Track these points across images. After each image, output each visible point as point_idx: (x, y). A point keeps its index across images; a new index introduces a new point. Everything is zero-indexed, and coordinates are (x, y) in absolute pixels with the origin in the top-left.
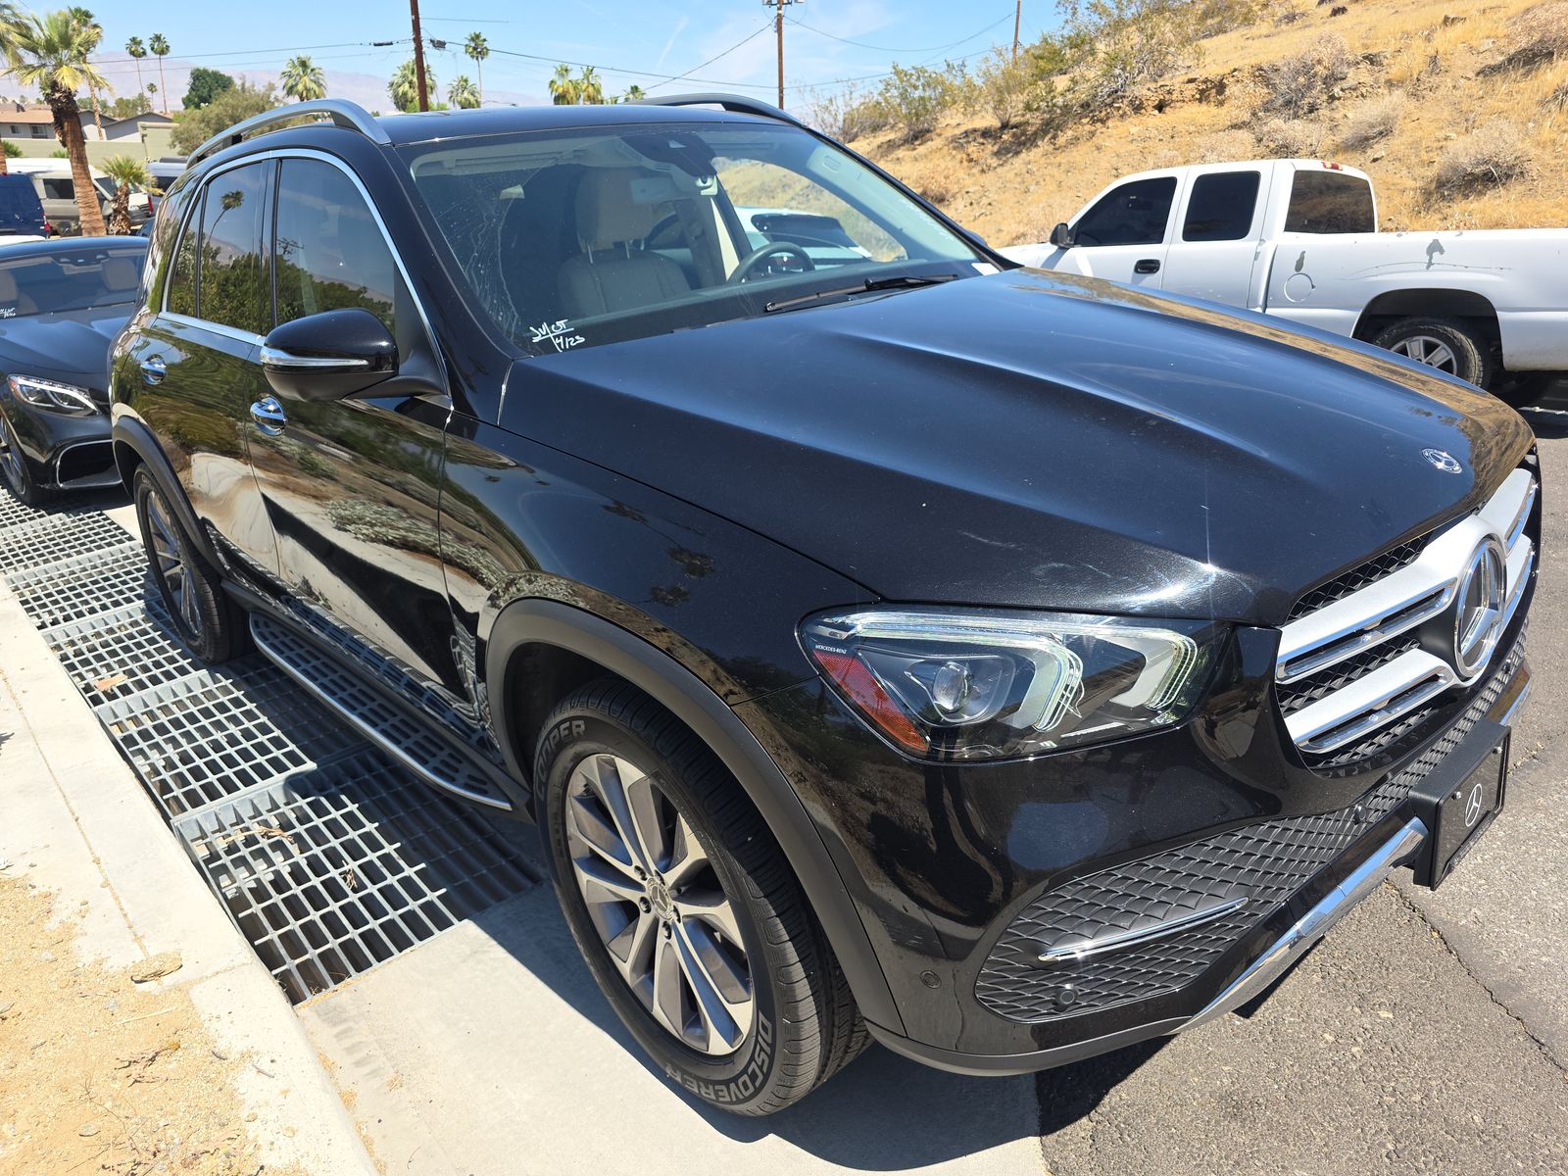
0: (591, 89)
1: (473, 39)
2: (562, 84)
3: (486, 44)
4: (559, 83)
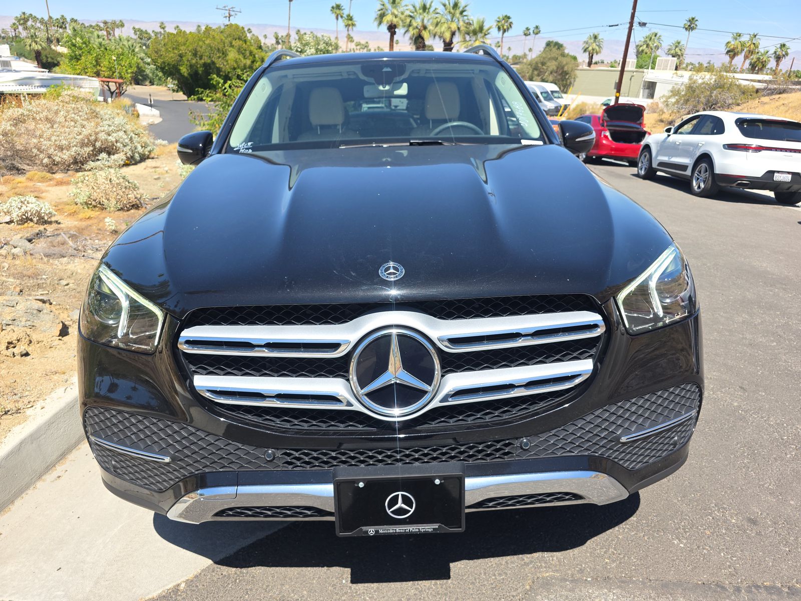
0: (752, 46)
1: (690, 21)
2: (734, 44)
3: (697, 23)
4: (733, 43)
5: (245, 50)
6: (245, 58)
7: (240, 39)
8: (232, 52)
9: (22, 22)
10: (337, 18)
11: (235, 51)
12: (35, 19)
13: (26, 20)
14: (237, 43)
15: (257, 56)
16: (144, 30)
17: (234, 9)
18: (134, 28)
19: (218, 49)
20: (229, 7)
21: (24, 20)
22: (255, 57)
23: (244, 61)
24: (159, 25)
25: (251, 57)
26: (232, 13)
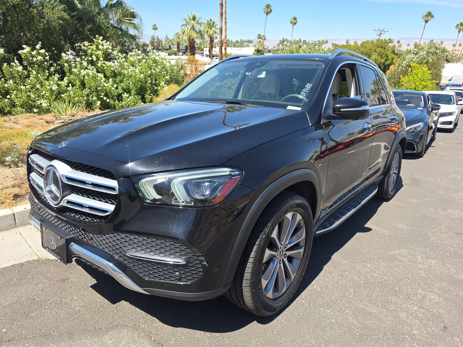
5: (383, 54)
6: (381, 58)
7: (381, 47)
8: (375, 55)
9: (282, 43)
10: (459, 32)
11: (377, 54)
12: (287, 41)
13: (284, 42)
14: (378, 50)
15: (389, 57)
16: (338, 44)
17: (384, 30)
18: (333, 43)
19: (367, 53)
20: (382, 29)
21: (282, 42)
22: (388, 57)
23: (380, 60)
24: (346, 41)
25: (385, 58)
26: (382, 32)
